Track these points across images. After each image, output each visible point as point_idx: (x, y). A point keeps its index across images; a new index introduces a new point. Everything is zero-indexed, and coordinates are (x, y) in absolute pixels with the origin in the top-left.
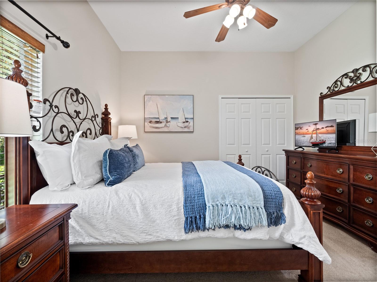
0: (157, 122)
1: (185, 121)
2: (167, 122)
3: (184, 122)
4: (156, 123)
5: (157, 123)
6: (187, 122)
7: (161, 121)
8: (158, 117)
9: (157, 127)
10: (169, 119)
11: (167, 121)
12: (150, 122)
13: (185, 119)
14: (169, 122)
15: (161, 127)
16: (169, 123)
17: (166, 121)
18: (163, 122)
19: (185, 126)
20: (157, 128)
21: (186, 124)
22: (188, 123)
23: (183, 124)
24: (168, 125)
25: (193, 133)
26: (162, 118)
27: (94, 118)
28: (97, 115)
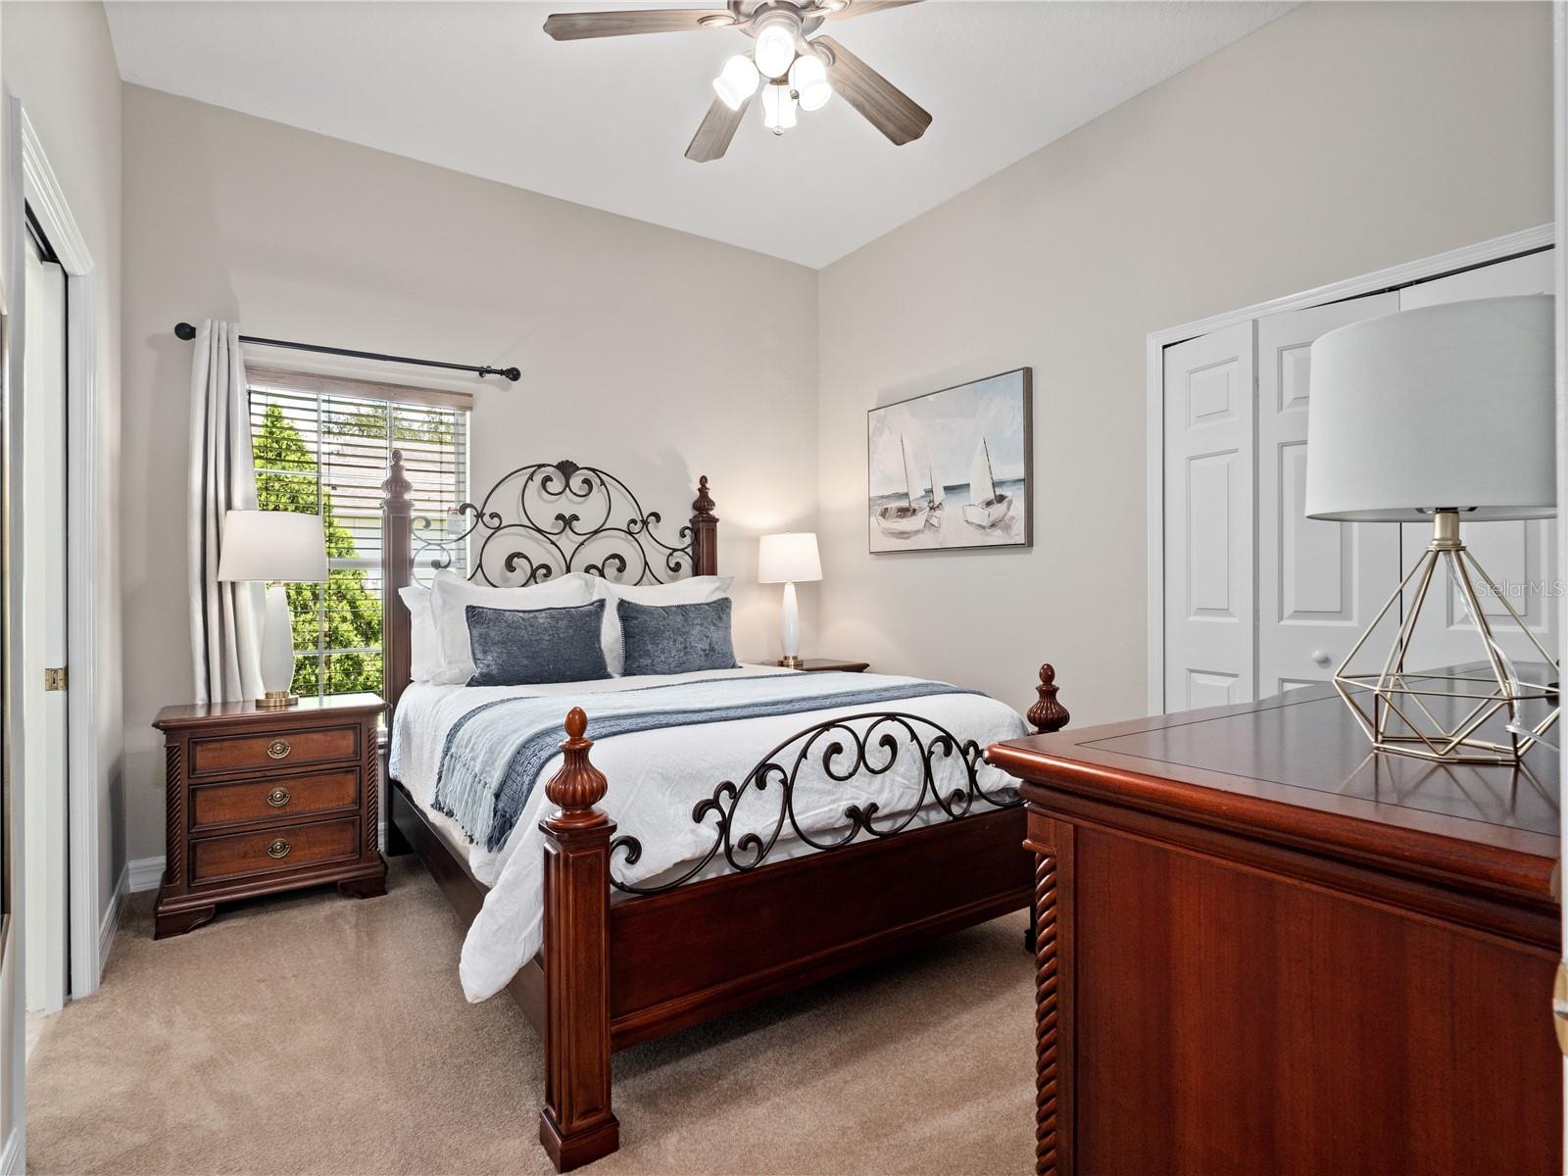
0: (904, 512)
1: (992, 496)
2: (931, 509)
3: (989, 504)
4: (900, 517)
5: (904, 517)
6: (1001, 499)
7: (914, 505)
8: (906, 490)
9: (903, 533)
10: (939, 496)
11: (931, 504)
12: (884, 513)
13: (994, 485)
14: (938, 507)
15: (914, 529)
16: (938, 513)
17: (930, 502)
18: (921, 509)
19: (992, 519)
20: (902, 535)
21: (998, 510)
22: (1005, 504)
23: (986, 511)
24: (934, 521)
25: (1030, 553)
26: (916, 492)
27: (639, 525)
28: (657, 516)
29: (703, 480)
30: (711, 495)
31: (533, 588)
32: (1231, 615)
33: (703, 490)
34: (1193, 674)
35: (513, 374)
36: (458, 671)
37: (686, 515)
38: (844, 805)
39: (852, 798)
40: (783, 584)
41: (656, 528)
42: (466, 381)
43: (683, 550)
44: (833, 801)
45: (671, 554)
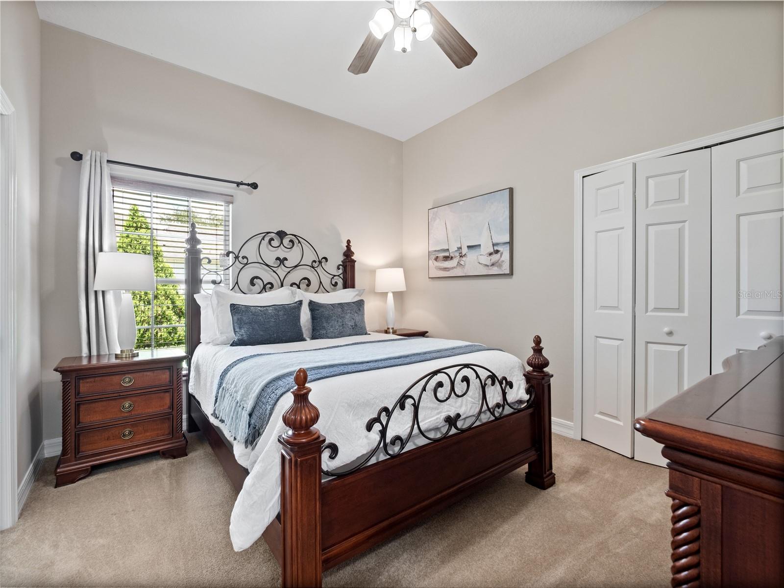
0: (446, 258)
1: (492, 251)
2: (460, 256)
3: (491, 254)
4: (445, 260)
5: (447, 260)
6: (497, 252)
7: (452, 255)
8: (448, 248)
9: (446, 268)
10: (465, 250)
11: (461, 255)
12: (436, 259)
13: (494, 245)
14: (464, 256)
15: (452, 266)
16: (464, 259)
17: (460, 253)
18: (455, 257)
19: (492, 261)
20: (445, 269)
21: (495, 257)
22: (499, 255)
23: (489, 258)
24: (462, 263)
25: (511, 278)
26: (453, 248)
27: (317, 263)
28: (326, 259)
29: (349, 242)
30: (352, 249)
31: (264, 295)
32: (620, 310)
33: (348, 247)
34: (598, 339)
35: (254, 186)
36: (225, 337)
37: (340, 259)
38: (443, 415)
39: (447, 411)
40: (387, 293)
41: (325, 265)
42: (230, 189)
43: (338, 276)
44: (438, 413)
45: (333, 278)
